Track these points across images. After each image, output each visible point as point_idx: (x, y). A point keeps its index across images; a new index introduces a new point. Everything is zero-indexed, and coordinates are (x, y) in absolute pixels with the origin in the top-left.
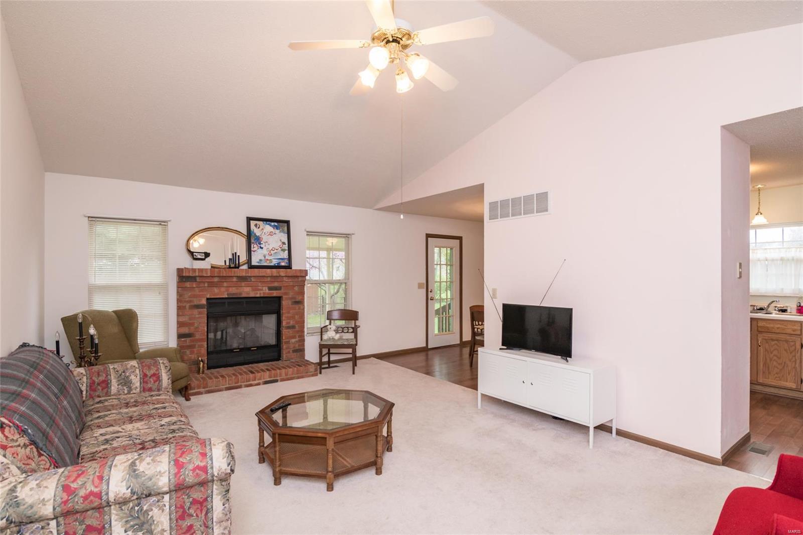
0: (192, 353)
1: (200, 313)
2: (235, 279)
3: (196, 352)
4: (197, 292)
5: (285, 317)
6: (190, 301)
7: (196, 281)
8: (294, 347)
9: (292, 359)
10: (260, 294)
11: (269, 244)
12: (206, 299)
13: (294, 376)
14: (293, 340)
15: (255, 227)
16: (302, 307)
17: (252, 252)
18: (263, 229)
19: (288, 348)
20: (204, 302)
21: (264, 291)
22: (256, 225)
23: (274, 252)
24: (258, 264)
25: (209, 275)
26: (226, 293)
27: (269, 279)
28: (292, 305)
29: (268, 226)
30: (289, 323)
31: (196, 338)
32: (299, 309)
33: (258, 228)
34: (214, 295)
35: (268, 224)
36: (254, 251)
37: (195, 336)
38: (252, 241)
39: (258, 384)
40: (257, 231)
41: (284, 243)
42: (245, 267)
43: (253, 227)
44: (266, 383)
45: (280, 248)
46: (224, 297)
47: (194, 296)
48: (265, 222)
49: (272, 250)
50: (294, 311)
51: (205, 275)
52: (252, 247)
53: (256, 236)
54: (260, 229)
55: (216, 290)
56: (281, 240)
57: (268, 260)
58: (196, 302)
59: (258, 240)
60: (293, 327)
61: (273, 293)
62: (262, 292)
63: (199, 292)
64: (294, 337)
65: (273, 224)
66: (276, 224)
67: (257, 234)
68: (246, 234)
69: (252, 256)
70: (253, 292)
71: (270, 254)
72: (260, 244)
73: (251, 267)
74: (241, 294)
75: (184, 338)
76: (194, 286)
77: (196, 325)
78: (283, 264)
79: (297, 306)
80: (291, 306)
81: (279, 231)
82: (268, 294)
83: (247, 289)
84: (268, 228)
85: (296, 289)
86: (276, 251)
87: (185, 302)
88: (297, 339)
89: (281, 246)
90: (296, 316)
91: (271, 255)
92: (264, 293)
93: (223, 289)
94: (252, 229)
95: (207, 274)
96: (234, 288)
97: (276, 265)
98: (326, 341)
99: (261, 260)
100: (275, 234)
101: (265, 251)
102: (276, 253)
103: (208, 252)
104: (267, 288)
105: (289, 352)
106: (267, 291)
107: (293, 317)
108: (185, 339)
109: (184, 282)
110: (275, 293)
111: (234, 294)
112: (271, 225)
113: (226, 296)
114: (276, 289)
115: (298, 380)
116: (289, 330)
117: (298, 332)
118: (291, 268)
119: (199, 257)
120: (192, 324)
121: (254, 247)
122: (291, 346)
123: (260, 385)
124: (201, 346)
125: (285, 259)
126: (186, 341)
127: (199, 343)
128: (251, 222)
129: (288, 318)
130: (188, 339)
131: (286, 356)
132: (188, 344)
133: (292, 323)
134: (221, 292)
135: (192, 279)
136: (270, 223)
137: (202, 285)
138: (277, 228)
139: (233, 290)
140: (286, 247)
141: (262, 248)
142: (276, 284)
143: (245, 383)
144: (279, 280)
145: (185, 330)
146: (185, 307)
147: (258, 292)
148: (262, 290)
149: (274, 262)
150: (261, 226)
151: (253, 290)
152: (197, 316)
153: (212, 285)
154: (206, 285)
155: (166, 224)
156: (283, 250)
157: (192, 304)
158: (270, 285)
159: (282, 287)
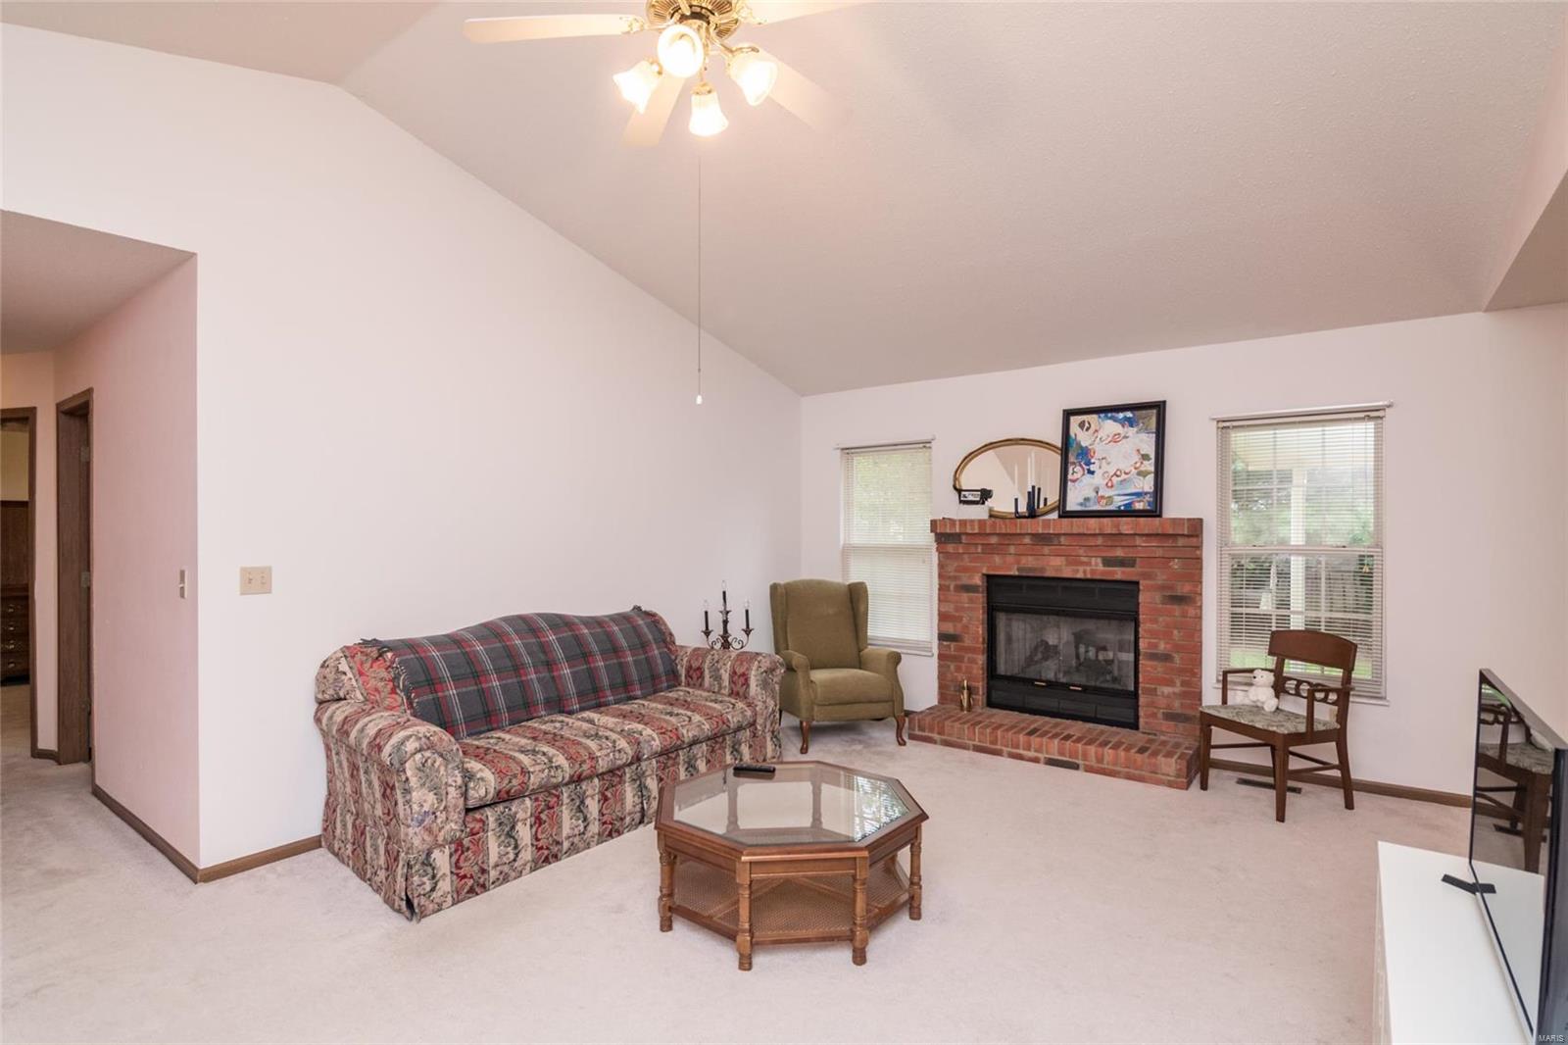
0: (958, 669)
1: (971, 601)
2: (1027, 540)
3: (964, 669)
4: (966, 561)
5: (1145, 631)
6: (955, 578)
7: (961, 543)
8: (1168, 706)
9: (1163, 733)
10: (1085, 572)
11: (1109, 464)
12: (980, 575)
13: (1118, 768)
14: (1167, 690)
15: (1079, 429)
16: (1191, 611)
17: (1069, 483)
18: (1096, 431)
19: (1151, 704)
20: (977, 580)
21: (1093, 567)
22: (1082, 425)
23: (1119, 479)
24: (1079, 508)
25: (976, 531)
26: (1016, 567)
27: (1100, 541)
28: (1163, 604)
29: (1110, 422)
30: (1156, 646)
31: (966, 645)
32: (1184, 615)
33: (1088, 429)
34: (993, 570)
35: (1110, 418)
36: (1074, 481)
37: (964, 642)
38: (1072, 459)
39: (1036, 760)
40: (1082, 437)
41: (1145, 457)
42: (1055, 515)
43: (1074, 429)
44: (1051, 762)
45: (1136, 468)
46: (1012, 573)
47: (965, 570)
48: (1102, 415)
49: (1115, 474)
50: (1168, 619)
51: (970, 532)
52: (1070, 471)
53: (1081, 447)
54: (1091, 431)
55: (997, 559)
56: (1138, 451)
57: (1102, 497)
58: (965, 580)
59: (1085, 454)
60: (1166, 658)
61: (1115, 573)
62: (1088, 568)
63: (971, 562)
64: (1170, 683)
65: (1121, 415)
66: (1129, 414)
67: (1083, 444)
68: (1059, 445)
69: (1069, 491)
70: (1070, 568)
71: (1110, 484)
72: (1088, 463)
73: (1065, 514)
74: (1043, 569)
75: (946, 641)
76: (961, 551)
77: (965, 620)
78: (1139, 506)
79: (1177, 609)
80: (1160, 606)
81: (1135, 429)
82: (1103, 573)
83: (1057, 561)
84: (1110, 427)
85: (1175, 565)
86: (1124, 476)
87: (949, 577)
88: (1178, 689)
89: (1138, 465)
90: (1176, 632)
91: (1112, 486)
92: (1093, 572)
93: (1010, 559)
94: (1072, 434)
95: (973, 529)
96: (1030, 558)
97: (1122, 508)
98: (1237, 708)
99: (1087, 499)
100: (1126, 437)
101: (1098, 479)
102: (1125, 480)
103: (988, 489)
104: (1099, 560)
105: (1154, 715)
106: (1101, 567)
107: (1167, 635)
108: (948, 643)
109: (945, 543)
110: (1119, 573)
111: (1030, 569)
112: (1115, 420)
113: (1017, 573)
114: (1122, 563)
115: (1126, 781)
116: (1155, 663)
117: (1181, 671)
118: (1160, 516)
119: (971, 498)
120: (960, 619)
121: (1075, 472)
122: (1162, 702)
123: (1038, 762)
124: (973, 661)
125: (1146, 493)
126: (949, 646)
127: (970, 655)
128: (1072, 419)
129: (1153, 634)
130: (953, 645)
131: (1146, 723)
132: (953, 653)
133: (1162, 647)
134: (1008, 565)
135: (954, 538)
136: (1114, 414)
137: (972, 550)
138: (1131, 422)
139: (1029, 562)
140: (1150, 466)
141: (1092, 473)
142: (1119, 553)
143: (1009, 749)
144: (1124, 544)
145: (950, 628)
146: (949, 587)
147: (1081, 569)
148: (1089, 564)
149: (1119, 502)
150: (1092, 426)
151: (1069, 564)
152: (967, 605)
153: (989, 549)
154: (979, 550)
155: (928, 445)
156: (1142, 474)
157: (959, 583)
158: (1104, 554)
159: (1138, 559)
